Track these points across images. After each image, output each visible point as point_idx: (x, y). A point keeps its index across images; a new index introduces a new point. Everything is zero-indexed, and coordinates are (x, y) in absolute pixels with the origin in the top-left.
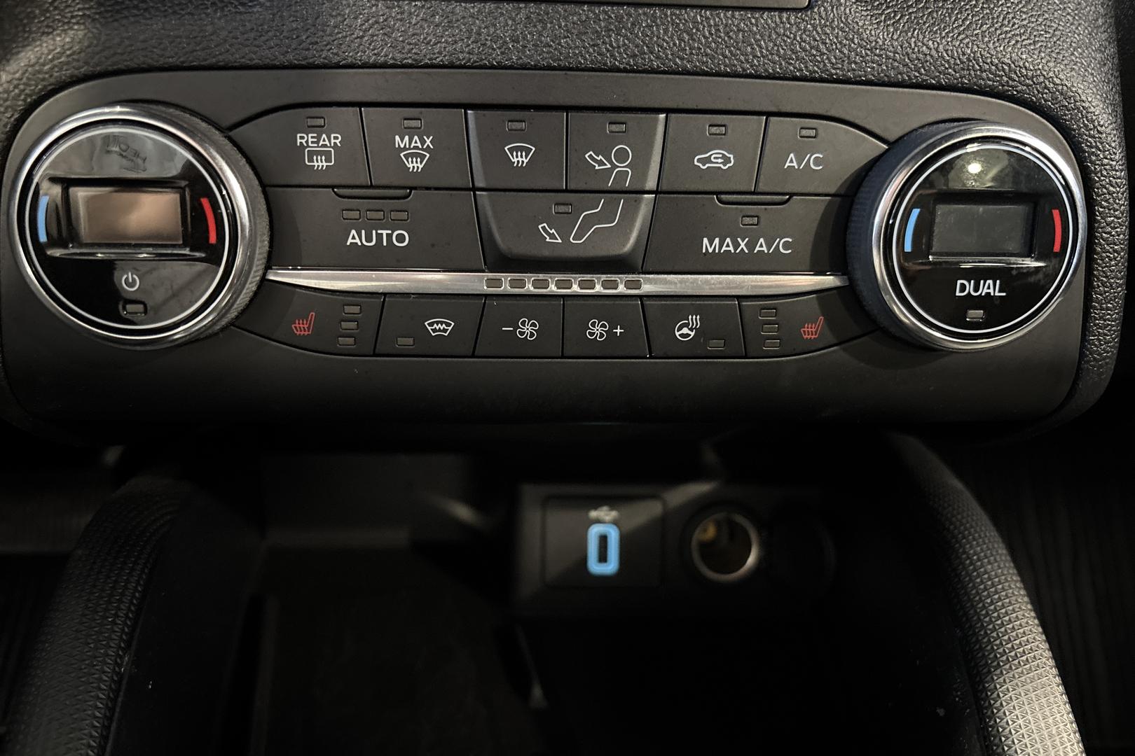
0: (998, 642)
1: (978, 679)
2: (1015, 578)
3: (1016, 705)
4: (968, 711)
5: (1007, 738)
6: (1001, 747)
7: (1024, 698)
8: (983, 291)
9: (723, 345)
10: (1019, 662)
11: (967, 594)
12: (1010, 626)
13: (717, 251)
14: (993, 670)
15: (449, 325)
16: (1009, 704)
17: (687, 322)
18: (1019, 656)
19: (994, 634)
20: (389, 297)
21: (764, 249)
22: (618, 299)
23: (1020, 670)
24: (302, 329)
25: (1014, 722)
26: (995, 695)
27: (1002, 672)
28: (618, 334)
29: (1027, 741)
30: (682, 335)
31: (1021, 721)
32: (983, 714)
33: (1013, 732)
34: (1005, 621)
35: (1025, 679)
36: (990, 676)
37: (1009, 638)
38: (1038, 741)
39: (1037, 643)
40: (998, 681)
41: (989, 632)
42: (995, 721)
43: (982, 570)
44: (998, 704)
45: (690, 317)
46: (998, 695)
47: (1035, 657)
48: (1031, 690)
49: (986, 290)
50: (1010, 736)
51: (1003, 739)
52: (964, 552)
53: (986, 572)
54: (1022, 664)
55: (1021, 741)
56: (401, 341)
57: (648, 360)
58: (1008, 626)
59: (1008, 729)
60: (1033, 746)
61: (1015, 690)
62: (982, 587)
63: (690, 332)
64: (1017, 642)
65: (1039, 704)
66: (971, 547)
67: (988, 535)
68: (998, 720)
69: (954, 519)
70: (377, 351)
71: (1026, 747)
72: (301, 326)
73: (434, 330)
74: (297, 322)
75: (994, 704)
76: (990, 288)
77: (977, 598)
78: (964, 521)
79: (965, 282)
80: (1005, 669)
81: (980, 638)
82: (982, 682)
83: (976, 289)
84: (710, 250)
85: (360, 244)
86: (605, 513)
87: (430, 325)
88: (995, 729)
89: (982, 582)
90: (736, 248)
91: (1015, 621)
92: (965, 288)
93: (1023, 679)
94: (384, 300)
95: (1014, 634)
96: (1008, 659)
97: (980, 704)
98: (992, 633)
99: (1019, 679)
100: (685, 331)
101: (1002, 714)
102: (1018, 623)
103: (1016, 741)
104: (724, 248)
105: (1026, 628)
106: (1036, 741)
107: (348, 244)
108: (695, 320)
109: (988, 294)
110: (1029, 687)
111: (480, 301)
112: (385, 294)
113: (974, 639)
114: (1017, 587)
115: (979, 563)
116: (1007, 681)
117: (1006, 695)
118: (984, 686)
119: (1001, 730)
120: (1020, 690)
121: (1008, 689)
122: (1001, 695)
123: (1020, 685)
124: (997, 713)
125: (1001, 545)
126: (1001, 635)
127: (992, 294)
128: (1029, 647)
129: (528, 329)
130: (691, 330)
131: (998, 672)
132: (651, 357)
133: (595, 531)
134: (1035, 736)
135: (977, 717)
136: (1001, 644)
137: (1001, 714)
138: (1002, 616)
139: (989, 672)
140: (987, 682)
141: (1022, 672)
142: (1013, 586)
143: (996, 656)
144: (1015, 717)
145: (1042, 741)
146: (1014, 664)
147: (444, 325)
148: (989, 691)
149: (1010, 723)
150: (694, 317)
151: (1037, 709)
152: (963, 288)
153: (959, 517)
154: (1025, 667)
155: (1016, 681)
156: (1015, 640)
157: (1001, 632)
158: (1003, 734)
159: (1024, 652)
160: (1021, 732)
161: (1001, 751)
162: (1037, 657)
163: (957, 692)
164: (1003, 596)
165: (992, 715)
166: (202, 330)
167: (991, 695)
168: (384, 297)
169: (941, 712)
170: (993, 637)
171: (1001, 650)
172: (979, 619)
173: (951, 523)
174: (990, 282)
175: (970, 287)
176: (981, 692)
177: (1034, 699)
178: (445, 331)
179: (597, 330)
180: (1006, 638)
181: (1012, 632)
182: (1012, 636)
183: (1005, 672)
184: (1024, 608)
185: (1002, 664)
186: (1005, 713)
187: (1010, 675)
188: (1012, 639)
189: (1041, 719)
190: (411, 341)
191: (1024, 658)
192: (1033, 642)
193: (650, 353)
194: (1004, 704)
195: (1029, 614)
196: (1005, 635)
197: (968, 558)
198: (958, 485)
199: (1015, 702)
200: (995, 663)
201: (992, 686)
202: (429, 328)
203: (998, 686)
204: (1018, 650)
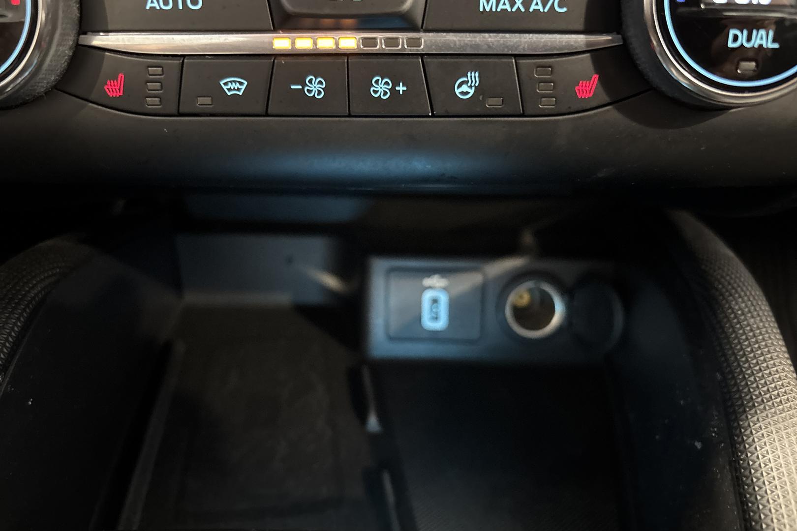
0: (754, 385)
1: (733, 417)
2: (775, 331)
3: (767, 441)
4: (723, 445)
5: (756, 471)
6: (750, 478)
7: (775, 436)
8: (756, 42)
9: (501, 103)
10: (773, 404)
11: (730, 343)
12: (767, 372)
13: (494, 10)
14: (748, 410)
15: (241, 84)
16: (760, 440)
17: (467, 80)
18: (773, 397)
19: (752, 379)
20: (187, 59)
21: (540, 7)
22: (400, 57)
23: (773, 410)
24: (114, 90)
25: (764, 456)
26: (748, 432)
27: (756, 412)
28: (401, 93)
29: (775, 474)
30: (463, 93)
31: (770, 456)
32: (735, 448)
33: (763, 465)
34: (763, 367)
35: (778, 419)
36: (745, 415)
37: (765, 382)
38: (786, 474)
39: (791, 387)
40: (752, 420)
41: (747, 376)
42: (747, 455)
43: (745, 323)
44: (750, 440)
45: (469, 74)
46: (751, 432)
47: (788, 399)
48: (783, 429)
49: (758, 42)
50: (759, 468)
51: (753, 471)
52: (730, 307)
53: (749, 325)
54: (776, 405)
55: (769, 474)
56: (201, 100)
57: (431, 119)
58: (765, 372)
59: (758, 463)
60: (780, 478)
61: (767, 428)
62: (744, 337)
63: (469, 90)
64: (773, 386)
65: (789, 441)
66: (737, 303)
67: (753, 293)
68: (749, 454)
69: (723, 280)
70: (182, 110)
71: (774, 478)
72: (113, 87)
73: (229, 90)
74: (108, 83)
75: (747, 440)
76: (764, 39)
77: (739, 347)
78: (732, 281)
79: (738, 33)
80: (759, 410)
81: (738, 381)
82: (737, 420)
83: (749, 39)
84: (488, 9)
85: (158, 8)
86: (436, 281)
87: (226, 84)
88: (746, 462)
89: (744, 333)
90: (512, 6)
91: (772, 368)
92: (736, 39)
93: (775, 418)
94: (183, 61)
95: (770, 379)
96: (762, 400)
97: (734, 439)
98: (749, 377)
99: (772, 419)
100: (465, 88)
101: (754, 449)
102: (775, 369)
103: (765, 474)
104: (501, 7)
105: (782, 374)
106: (783, 474)
107: (148, 8)
108: (474, 77)
109: (761, 46)
110: (781, 425)
111: (269, 61)
112: (184, 56)
113: (733, 382)
114: (776, 338)
115: (742, 317)
116: (761, 419)
117: (758, 432)
118: (739, 424)
119: (751, 463)
120: (772, 428)
121: (760, 427)
122: (754, 432)
123: (772, 423)
124: (749, 448)
125: (764, 303)
126: (758, 379)
127: (765, 46)
128: (783, 390)
129: (315, 87)
130: (471, 87)
131: (753, 411)
132: (433, 116)
133: (427, 296)
134: (783, 470)
135: (730, 450)
136: (758, 387)
137: (752, 448)
138: (760, 362)
139: (745, 411)
140: (742, 421)
141: (775, 413)
142: (772, 337)
143: (751, 398)
144: (766, 452)
145: (789, 475)
146: (768, 405)
147: (238, 84)
148: (743, 428)
149: (760, 457)
150: (473, 75)
151: (787, 446)
152: (736, 38)
153: (728, 278)
154: (778, 408)
155: (769, 420)
156: (771, 384)
157: (759, 377)
158: (754, 467)
159: (778, 394)
160: (770, 465)
161: (750, 482)
162: (790, 399)
163: (713, 428)
164: (762, 345)
165: (744, 450)
166: (17, 87)
167: (745, 431)
168: (181, 58)
169: (698, 445)
170: (750, 381)
171: (757, 393)
172: (739, 365)
173: (720, 283)
174: (762, 32)
175: (743, 37)
176: (736, 428)
177: (784, 437)
178: (239, 89)
179: (381, 88)
180: (763, 382)
181: (769, 377)
182: (769, 381)
183: (759, 412)
184: (781, 356)
185: (756, 404)
186: (756, 448)
187: (764, 414)
188: (768, 383)
189: (790, 455)
190: (208, 100)
191: (778, 400)
192: (787, 386)
193: (432, 112)
194: (756, 440)
195: (786, 362)
196: (762, 380)
197: (733, 312)
198: (730, 253)
199: (766, 439)
200: (751, 404)
201: (746, 424)
202: (225, 88)
203: (752, 424)
204: (773, 393)
